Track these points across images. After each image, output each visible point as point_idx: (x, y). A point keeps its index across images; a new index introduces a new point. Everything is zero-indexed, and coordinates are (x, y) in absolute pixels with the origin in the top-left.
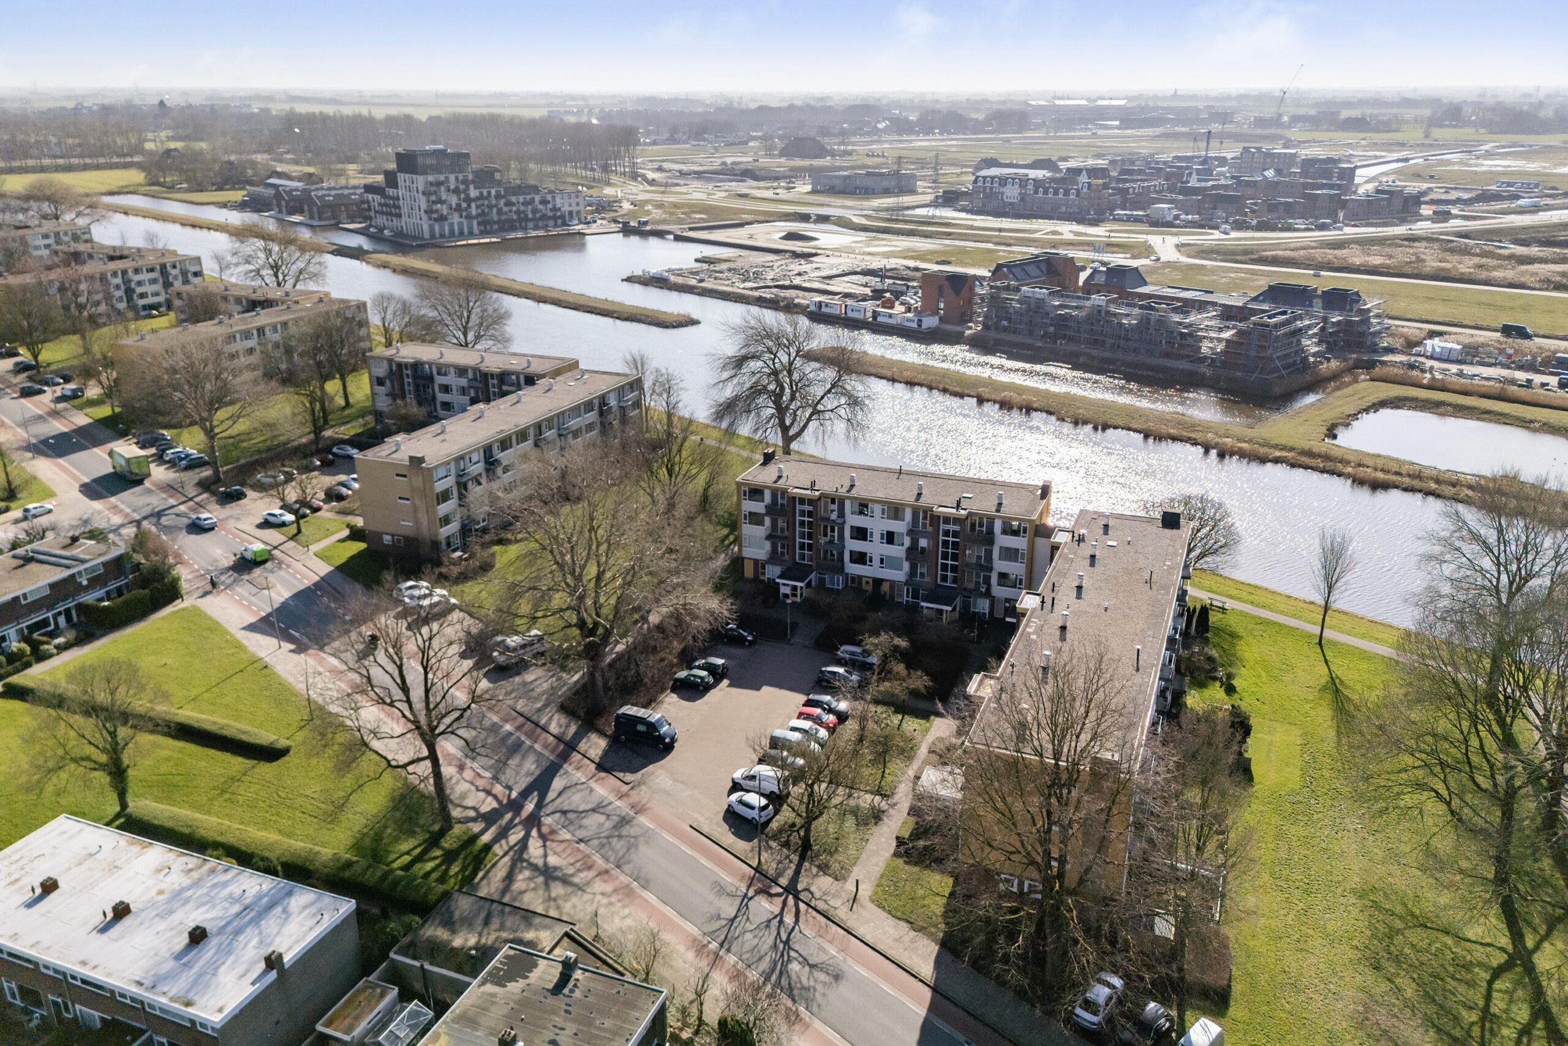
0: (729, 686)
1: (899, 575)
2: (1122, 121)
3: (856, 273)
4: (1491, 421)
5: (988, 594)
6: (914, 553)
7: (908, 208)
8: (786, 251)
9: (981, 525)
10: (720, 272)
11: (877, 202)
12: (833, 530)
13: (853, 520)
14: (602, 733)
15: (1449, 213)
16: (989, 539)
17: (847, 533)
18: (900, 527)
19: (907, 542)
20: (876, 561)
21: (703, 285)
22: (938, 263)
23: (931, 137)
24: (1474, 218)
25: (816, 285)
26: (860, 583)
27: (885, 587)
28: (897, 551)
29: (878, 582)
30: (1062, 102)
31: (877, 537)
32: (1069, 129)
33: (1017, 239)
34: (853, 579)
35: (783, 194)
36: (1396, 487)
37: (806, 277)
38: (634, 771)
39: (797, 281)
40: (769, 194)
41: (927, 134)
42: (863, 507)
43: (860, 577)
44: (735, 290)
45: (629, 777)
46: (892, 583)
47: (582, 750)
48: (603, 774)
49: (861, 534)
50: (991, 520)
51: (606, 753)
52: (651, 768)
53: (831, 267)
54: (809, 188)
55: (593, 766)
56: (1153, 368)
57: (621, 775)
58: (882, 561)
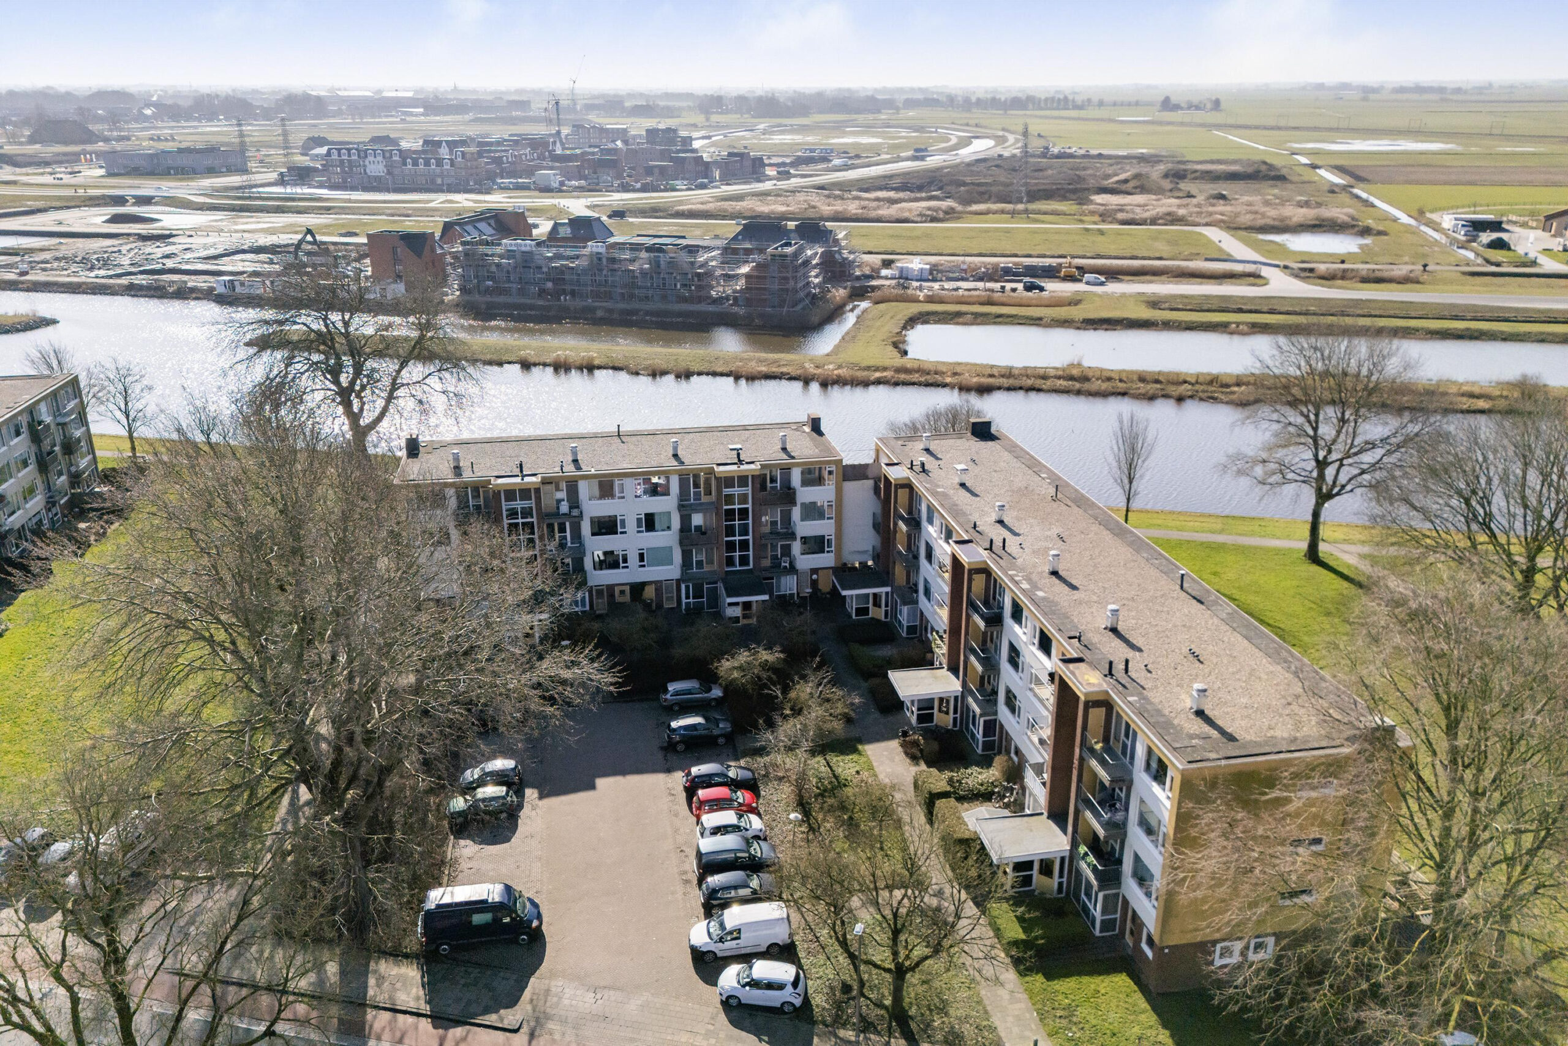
0: (541, 797)
1: (671, 571)
2: (425, 107)
3: (244, 252)
4: (1006, 323)
5: (792, 569)
6: (688, 536)
7: (256, 186)
8: (129, 235)
9: (773, 480)
10: (47, 262)
11: (207, 182)
12: (562, 529)
13: (594, 508)
14: (397, 954)
15: (788, 173)
16: (788, 496)
17: (586, 528)
18: (666, 505)
19: (676, 523)
20: (633, 560)
21: (28, 278)
22: (342, 235)
23: (216, 123)
24: (811, 176)
25: (200, 267)
26: (612, 595)
27: (649, 593)
28: (666, 538)
29: (637, 589)
30: (346, 93)
31: (631, 526)
32: (373, 117)
33: (414, 209)
34: (600, 593)
35: (67, 179)
36: (999, 388)
37: (178, 259)
38: (512, 1001)
39: (170, 264)
40: (48, 179)
41: (210, 120)
42: (606, 487)
43: (611, 588)
44: (83, 279)
45: (510, 1017)
46: (658, 584)
47: (382, 998)
48: (458, 1032)
49: (607, 526)
50: (786, 470)
51: (432, 987)
52: (534, 983)
53: (205, 247)
54: (102, 172)
55: (425, 1024)
56: (680, 314)
57: (492, 1019)
58: (641, 557)
